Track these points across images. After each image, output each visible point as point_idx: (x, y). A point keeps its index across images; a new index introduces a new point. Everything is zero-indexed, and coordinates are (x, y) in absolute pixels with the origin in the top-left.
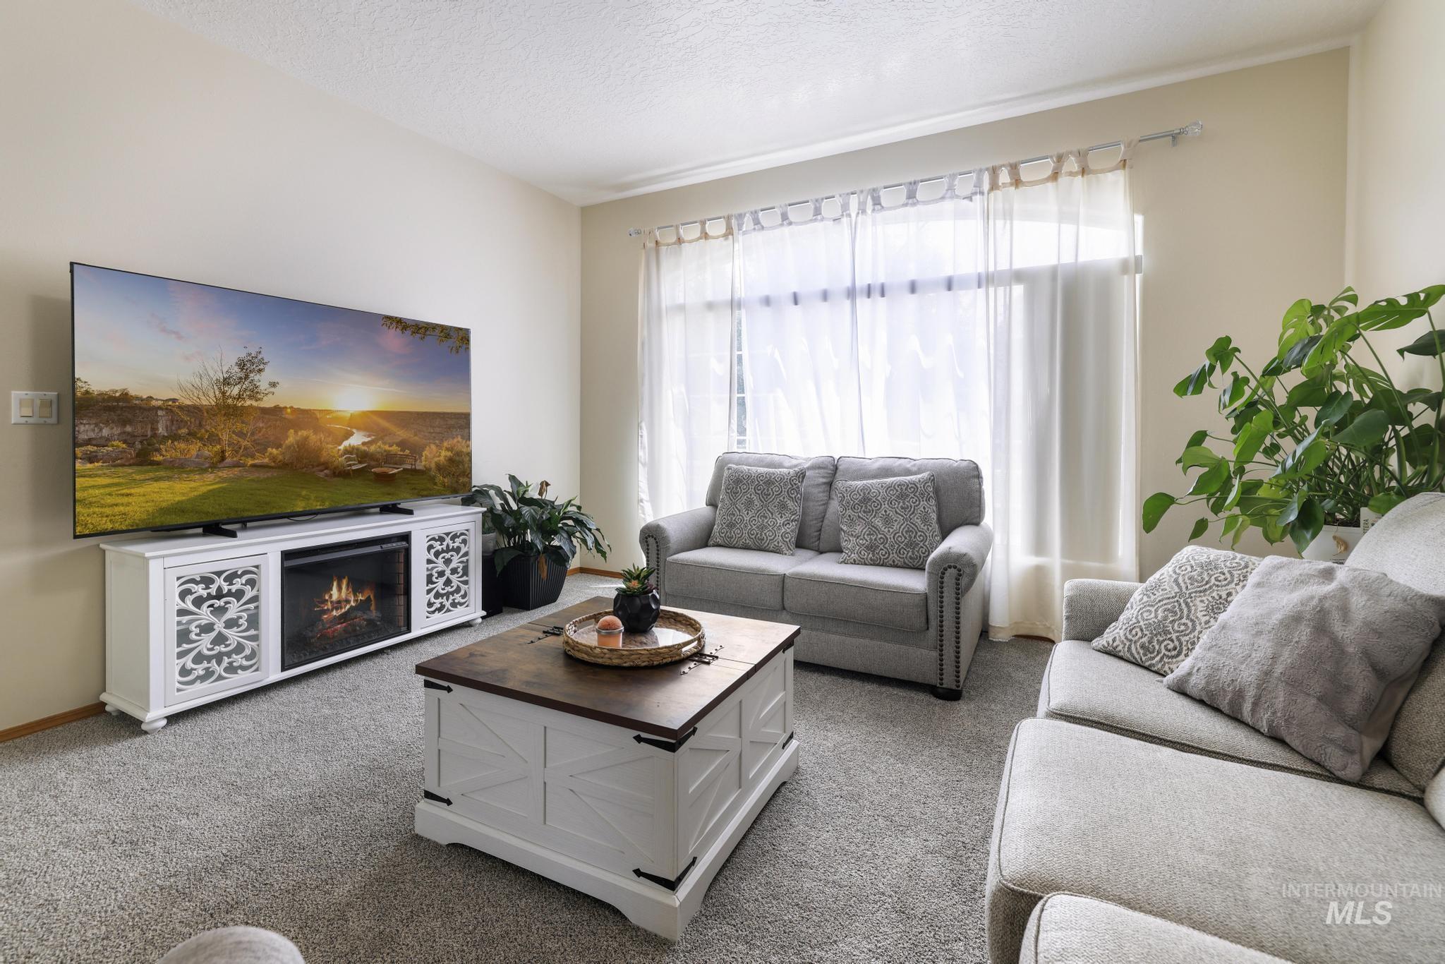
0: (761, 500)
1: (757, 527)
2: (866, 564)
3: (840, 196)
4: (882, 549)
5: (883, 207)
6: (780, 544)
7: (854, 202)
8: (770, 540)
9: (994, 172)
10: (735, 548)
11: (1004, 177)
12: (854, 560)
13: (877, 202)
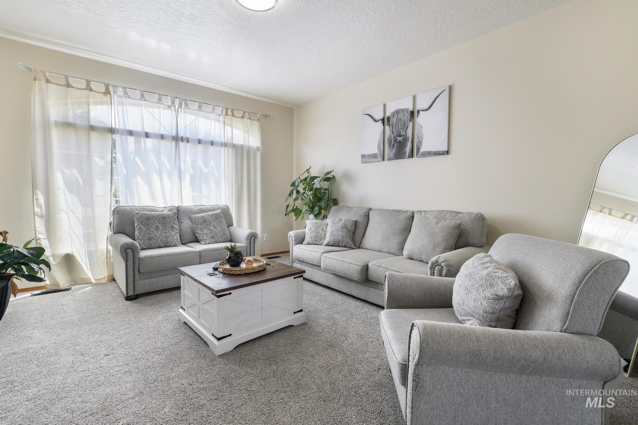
0: (162, 226)
1: (165, 237)
2: (212, 243)
3: (171, 97)
4: (216, 237)
5: (189, 108)
6: (176, 243)
7: (177, 102)
8: (172, 242)
9: (227, 109)
10: (154, 248)
11: (230, 112)
12: (209, 243)
13: (186, 105)
